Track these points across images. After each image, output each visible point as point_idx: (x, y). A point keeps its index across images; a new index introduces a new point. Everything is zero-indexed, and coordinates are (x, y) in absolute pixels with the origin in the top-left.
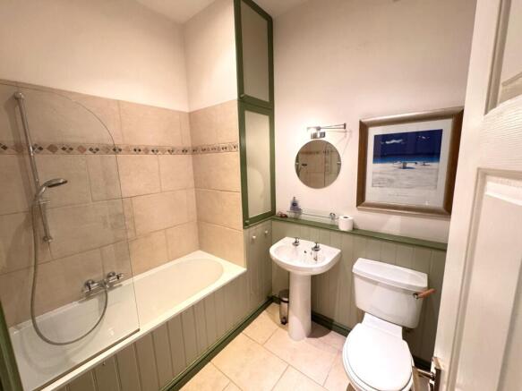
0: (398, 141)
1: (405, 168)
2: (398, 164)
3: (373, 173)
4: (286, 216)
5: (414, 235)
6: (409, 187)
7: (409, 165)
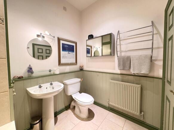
0: (67, 46)
1: (69, 53)
2: (68, 52)
3: (62, 54)
4: (22, 77)
5: (72, 70)
6: (70, 58)
7: (70, 53)
